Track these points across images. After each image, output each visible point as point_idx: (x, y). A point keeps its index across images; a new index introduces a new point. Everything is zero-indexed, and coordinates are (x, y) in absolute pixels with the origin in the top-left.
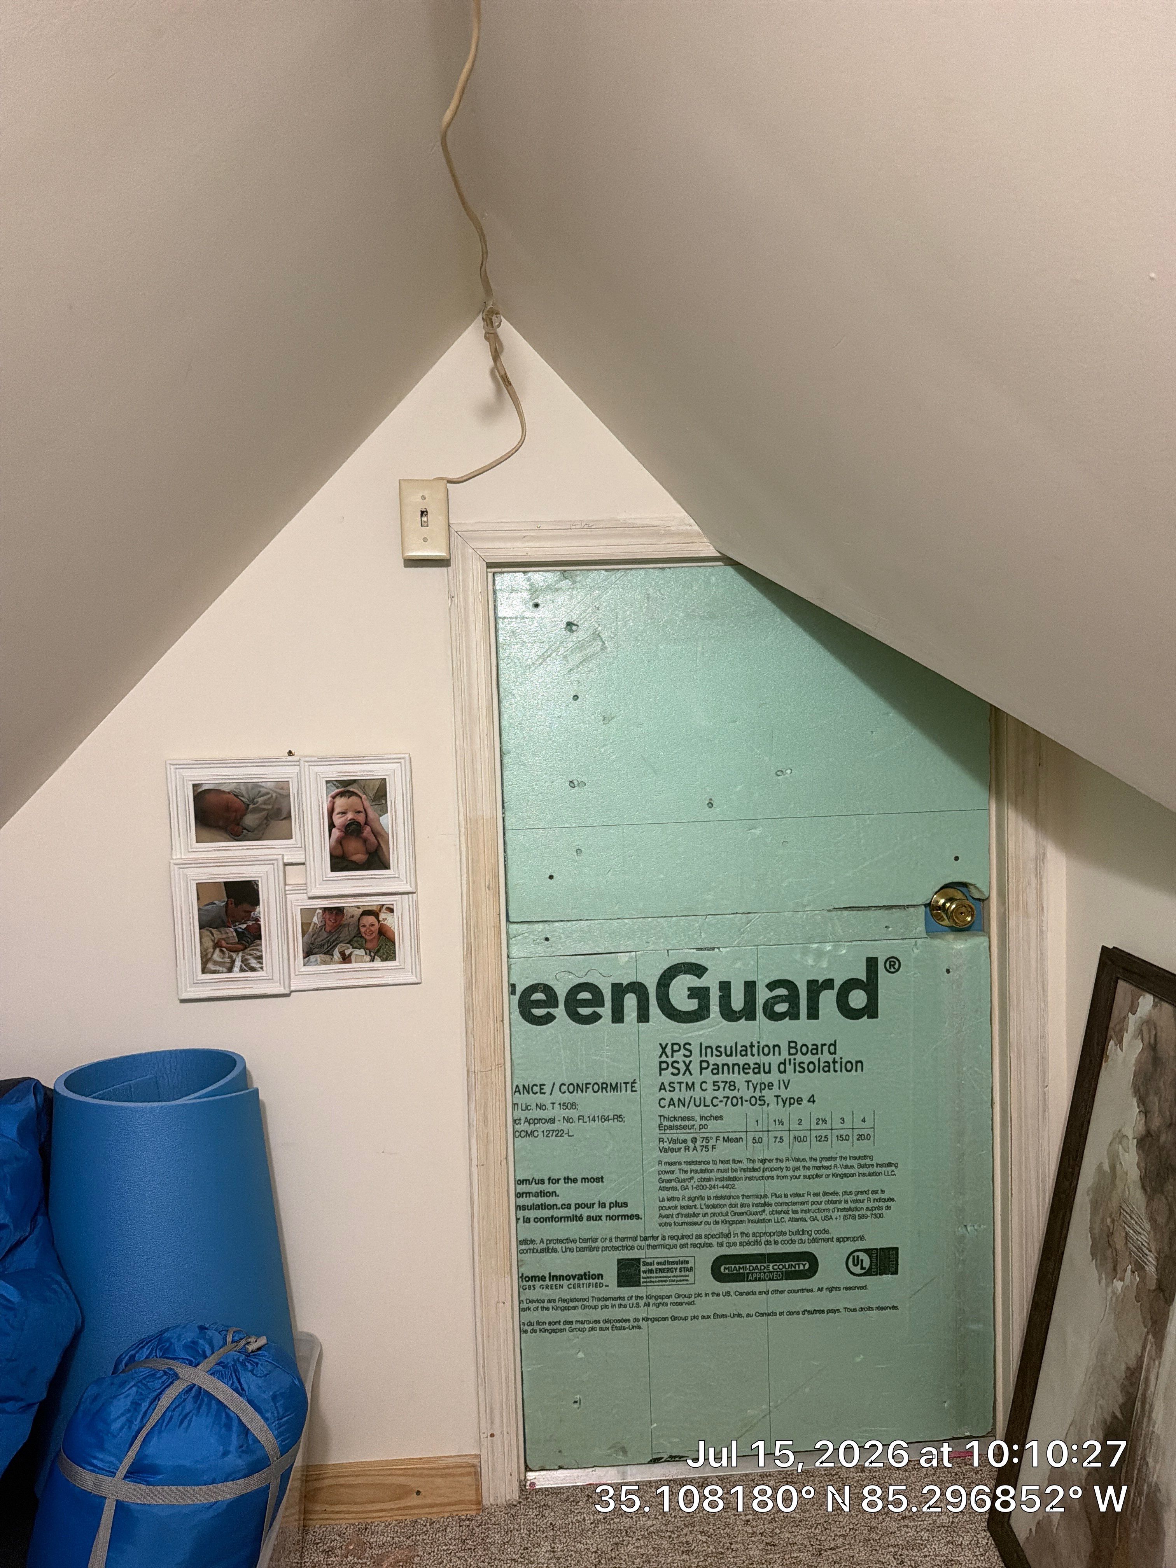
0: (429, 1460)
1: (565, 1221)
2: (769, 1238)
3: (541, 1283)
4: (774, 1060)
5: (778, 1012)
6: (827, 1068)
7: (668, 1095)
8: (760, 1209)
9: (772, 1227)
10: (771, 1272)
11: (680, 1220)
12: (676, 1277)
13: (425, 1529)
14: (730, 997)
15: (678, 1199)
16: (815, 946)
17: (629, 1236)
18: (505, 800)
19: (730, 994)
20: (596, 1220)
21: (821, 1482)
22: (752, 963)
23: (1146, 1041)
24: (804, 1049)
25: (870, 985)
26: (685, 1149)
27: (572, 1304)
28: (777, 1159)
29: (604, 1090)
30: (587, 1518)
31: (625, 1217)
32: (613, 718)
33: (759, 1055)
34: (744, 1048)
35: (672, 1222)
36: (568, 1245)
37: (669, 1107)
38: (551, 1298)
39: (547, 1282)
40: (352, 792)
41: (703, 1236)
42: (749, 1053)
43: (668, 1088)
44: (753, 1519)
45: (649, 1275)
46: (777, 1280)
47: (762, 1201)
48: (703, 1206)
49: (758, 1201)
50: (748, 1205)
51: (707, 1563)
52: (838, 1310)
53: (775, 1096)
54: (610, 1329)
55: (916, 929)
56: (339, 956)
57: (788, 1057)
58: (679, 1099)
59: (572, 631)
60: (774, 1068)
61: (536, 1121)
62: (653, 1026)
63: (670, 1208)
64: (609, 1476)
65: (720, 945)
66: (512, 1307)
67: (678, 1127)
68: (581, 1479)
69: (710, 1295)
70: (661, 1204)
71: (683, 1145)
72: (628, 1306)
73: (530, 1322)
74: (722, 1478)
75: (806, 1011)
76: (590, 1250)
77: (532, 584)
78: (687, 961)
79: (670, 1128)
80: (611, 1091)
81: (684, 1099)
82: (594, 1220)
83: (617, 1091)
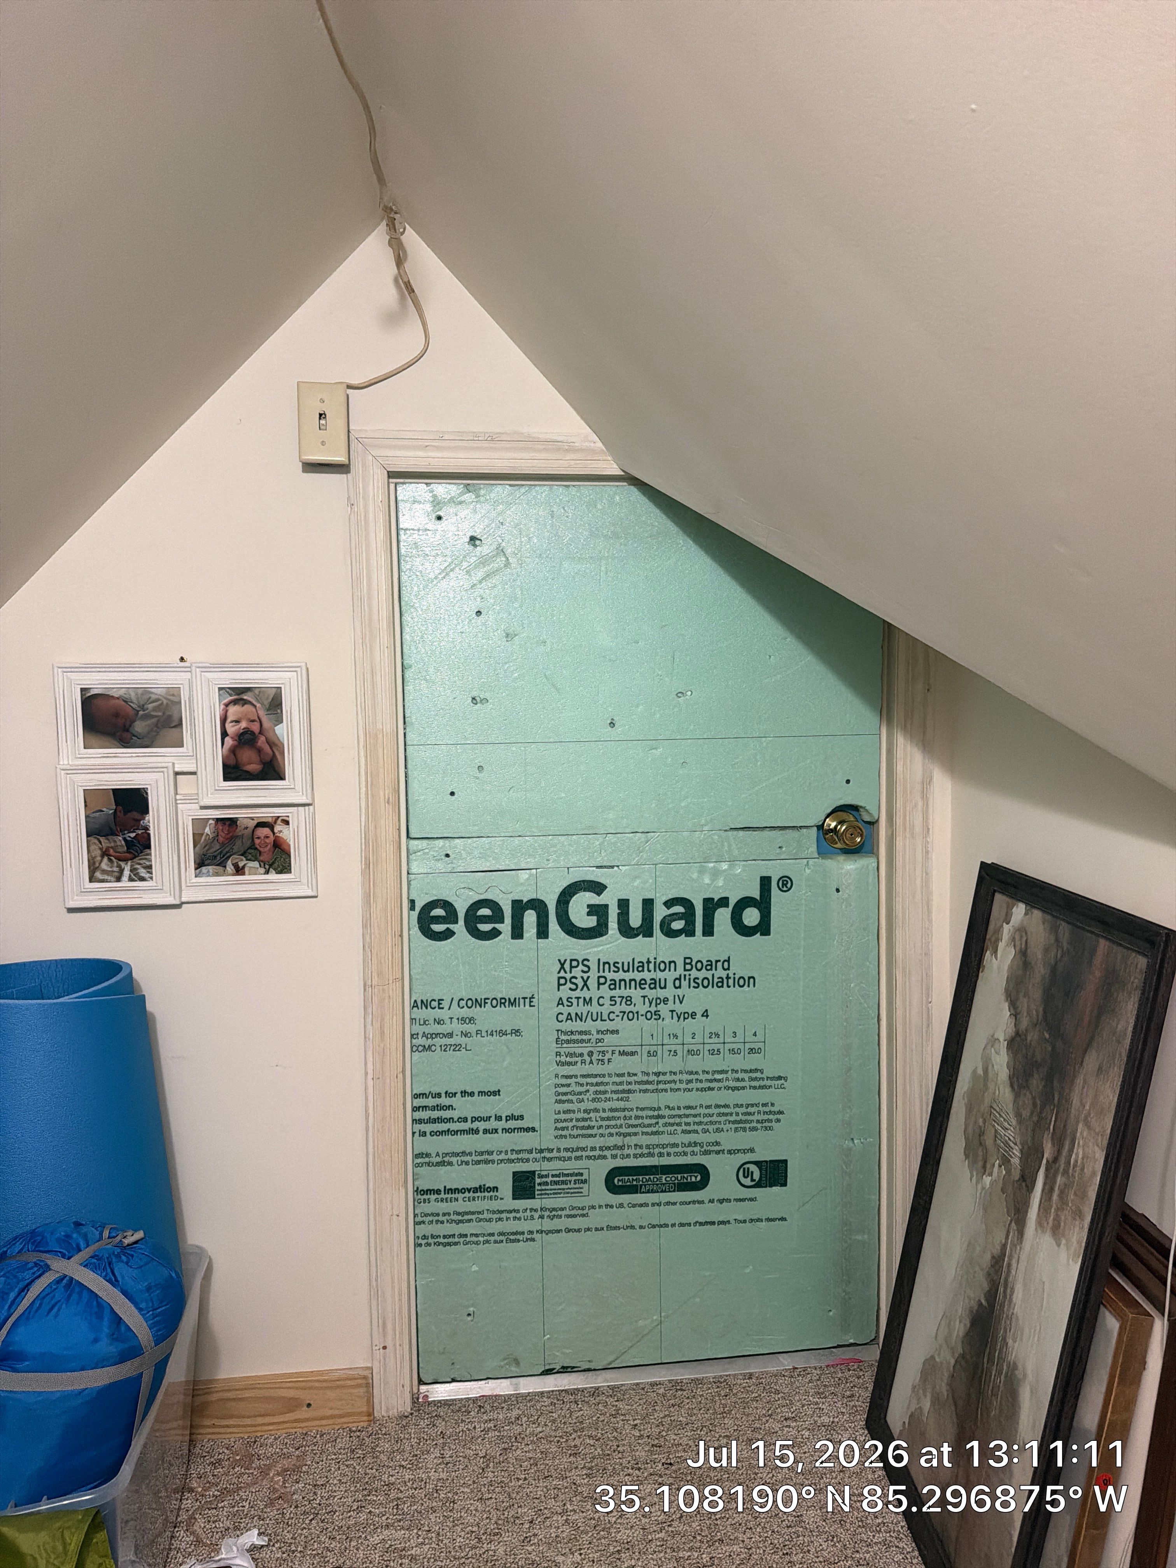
0: (319, 1372)
1: (461, 1134)
2: (661, 1150)
3: (436, 1196)
4: (670, 976)
5: (675, 929)
6: (721, 983)
7: (566, 1010)
9: (665, 1139)
10: (664, 1184)
11: (575, 1132)
12: (570, 1189)
13: (315, 1441)
14: (628, 913)
15: (574, 1112)
16: (712, 865)
17: (525, 1148)
18: (407, 715)
19: (628, 911)
20: (492, 1133)
21: (709, 1389)
22: (651, 881)
23: (1018, 948)
24: (699, 966)
25: (763, 904)
26: (582, 1063)
27: (466, 1217)
28: (671, 1072)
29: (502, 1005)
30: (477, 1427)
31: (520, 1129)
32: (516, 635)
33: (655, 971)
34: (641, 964)
35: (568, 1135)
36: (463, 1158)
37: (566, 1021)
38: (446, 1211)
39: (442, 1195)
41: (598, 1149)
42: (646, 969)
43: (565, 1003)
44: (641, 1424)
45: (544, 1187)
46: (670, 1191)
47: (656, 1113)
48: (599, 1119)
49: (651, 1113)
50: (642, 1117)
51: (593, 1464)
52: (729, 1222)
53: (670, 1011)
54: (504, 1241)
55: (808, 849)
57: (683, 973)
58: (577, 1014)
59: (475, 546)
60: (670, 984)
61: (434, 1036)
62: (551, 942)
63: (565, 1120)
64: (502, 1388)
65: (618, 864)
66: (407, 1219)
67: (575, 1041)
68: (474, 1392)
69: (604, 1207)
70: (557, 1117)
71: (579, 1059)
72: (522, 1220)
73: (424, 1236)
74: (613, 1388)
75: (701, 928)
76: (485, 1163)
77: (435, 496)
78: (587, 879)
79: (568, 1042)
80: (510, 1007)
81: (582, 1014)
82: (490, 1133)
83: (515, 1007)
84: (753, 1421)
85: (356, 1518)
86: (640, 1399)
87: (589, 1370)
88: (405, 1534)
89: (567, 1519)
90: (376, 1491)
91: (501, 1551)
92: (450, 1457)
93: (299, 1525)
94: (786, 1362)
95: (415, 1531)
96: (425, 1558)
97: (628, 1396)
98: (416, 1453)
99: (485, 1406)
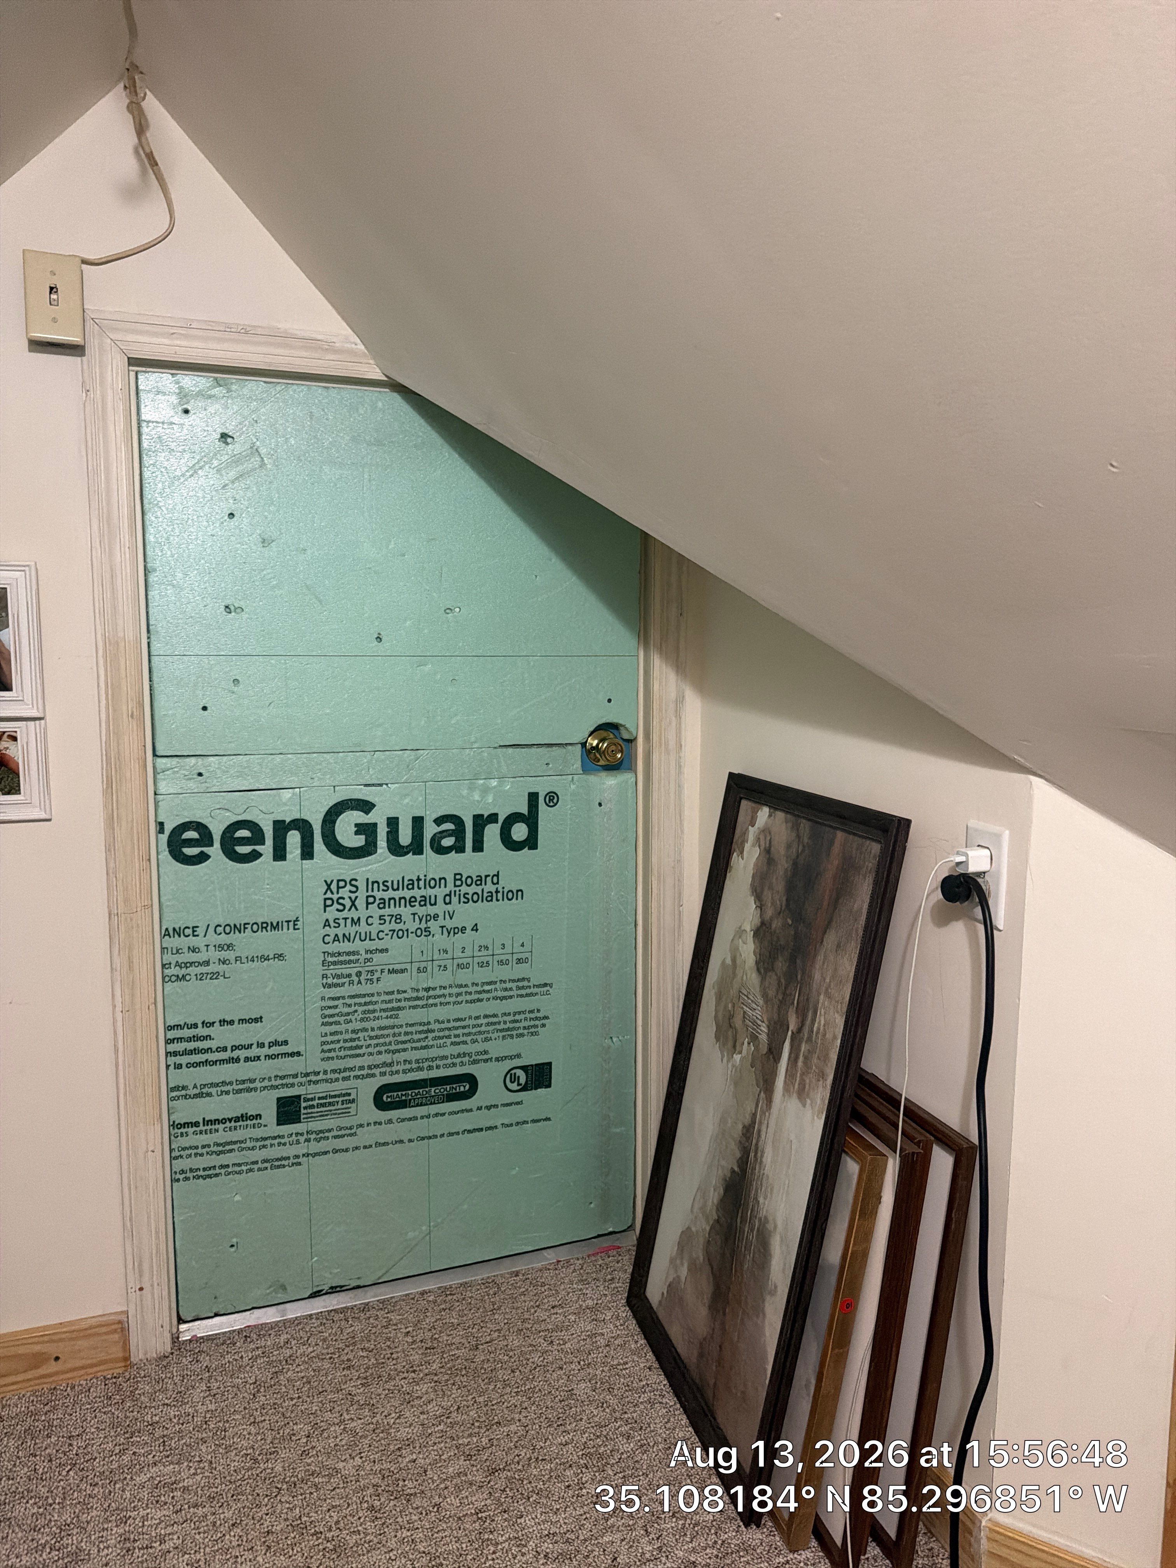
0: (69, 1323)
1: (221, 1064)
2: (431, 1064)
3: (195, 1129)
4: (440, 892)
5: (445, 846)
6: (490, 897)
7: (332, 932)
8: (423, 1036)
9: (434, 1053)
10: (433, 1096)
11: (342, 1053)
12: (338, 1109)
13: (65, 1394)
15: (341, 1033)
16: (482, 782)
17: (290, 1073)
18: (153, 624)
19: (398, 829)
20: (254, 1061)
21: (478, 1290)
22: (420, 799)
24: (469, 881)
25: (531, 819)
26: (350, 984)
27: (228, 1148)
28: (440, 987)
29: (264, 930)
30: (244, 1356)
31: (284, 1054)
32: (273, 541)
33: (425, 888)
34: (411, 882)
35: (335, 1056)
36: (223, 1089)
37: (333, 943)
38: (205, 1143)
39: (201, 1128)
41: (366, 1068)
42: (416, 886)
43: (332, 924)
44: (413, 1330)
45: (310, 1111)
46: (439, 1103)
47: (425, 1028)
48: (368, 1039)
49: (421, 1028)
50: (412, 1033)
51: (368, 1374)
52: (496, 1127)
53: (440, 927)
54: (269, 1168)
55: (573, 766)
57: (453, 889)
58: (344, 935)
59: (227, 444)
60: (440, 900)
61: (188, 965)
62: (317, 862)
63: (332, 1042)
64: (269, 1316)
65: (387, 782)
66: (163, 1154)
67: (342, 963)
68: (237, 1323)
69: (372, 1125)
70: (324, 1039)
71: (347, 980)
72: (288, 1144)
73: (182, 1170)
74: (383, 1302)
75: (471, 844)
76: (247, 1091)
77: (181, 388)
78: (355, 797)
79: (334, 963)
80: (271, 931)
81: (350, 934)
82: (251, 1061)
83: (278, 930)
84: (522, 1313)
85: (118, 1461)
86: (410, 1308)
87: (358, 1287)
88: (174, 1468)
89: (345, 1428)
90: (139, 1432)
91: (279, 1468)
92: (218, 1388)
93: (56, 1477)
94: (551, 1256)
95: (186, 1464)
97: (398, 1307)
98: (180, 1390)
99: (252, 1335)
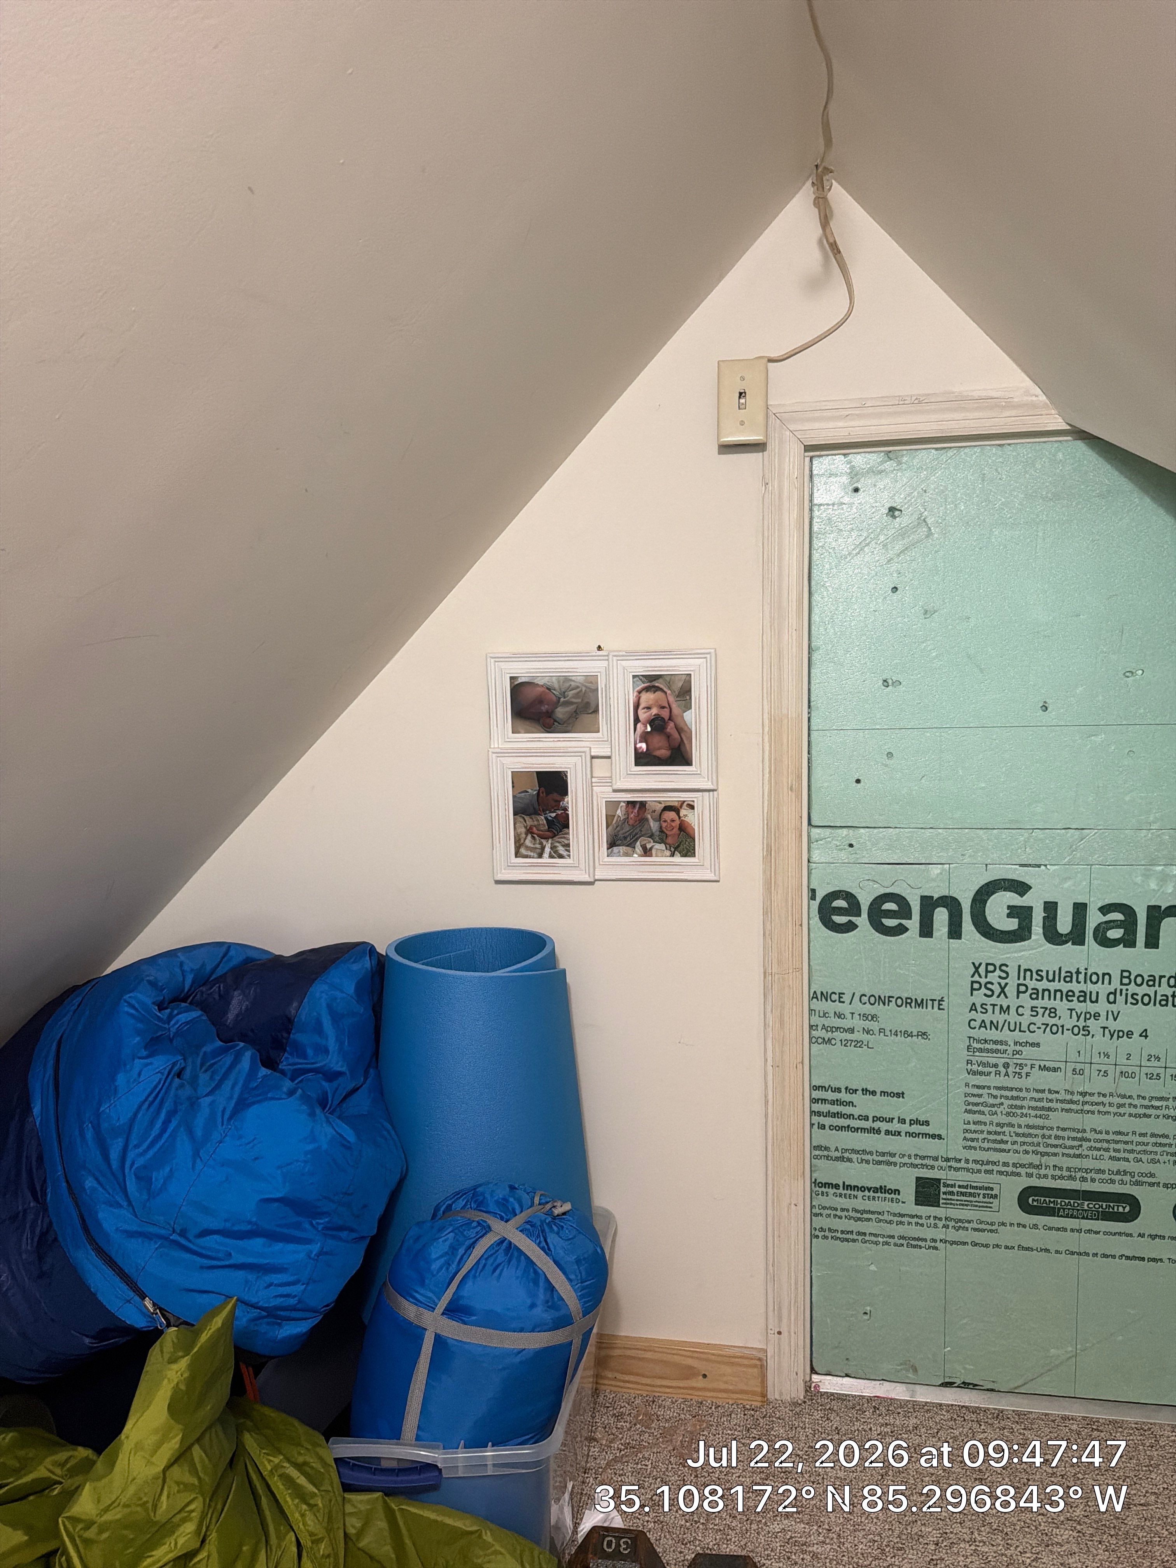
0: (715, 1346)
1: (862, 1132)
2: (1084, 1175)
3: (835, 1190)
4: (1103, 989)
5: (1112, 938)
6: (1164, 1001)
7: (980, 1017)
8: (1076, 1143)
9: (1089, 1164)
10: (1086, 1210)
11: (986, 1145)
12: (979, 1202)
13: (710, 1411)
14: (1055, 918)
15: (985, 1124)
16: (1160, 868)
17: (929, 1155)
18: (812, 699)
19: (1056, 915)
20: (895, 1135)
21: (1131, 1435)
22: (1084, 884)
24: (1139, 980)
26: (996, 1074)
27: (865, 1216)
28: (1099, 1093)
29: (908, 1005)
30: (873, 1428)
31: (926, 1135)
32: (935, 612)
33: (1085, 982)
34: (1069, 974)
35: (978, 1147)
36: (864, 1157)
37: (979, 1029)
38: (844, 1207)
39: (841, 1191)
40: (658, 687)
41: (1011, 1165)
42: (1074, 979)
43: (979, 1009)
45: (949, 1197)
46: (1092, 1219)
47: (1080, 1135)
48: (1014, 1135)
49: (1074, 1135)
50: (1063, 1138)
52: (1161, 1260)
53: (1101, 1027)
54: (905, 1245)
56: (641, 849)
57: (1119, 987)
58: (992, 1022)
60: (1102, 998)
61: (834, 1030)
62: (965, 943)
63: (975, 1132)
64: (898, 1392)
65: (1047, 863)
66: (804, 1210)
67: (988, 1051)
68: (867, 1391)
69: (1016, 1225)
70: (966, 1127)
71: (993, 1070)
72: (925, 1226)
73: (821, 1228)
74: (1018, 1414)
75: (1144, 939)
76: (887, 1164)
77: (853, 467)
78: (1010, 877)
79: (981, 1050)
80: (915, 1007)
81: (998, 1022)
82: (892, 1135)
83: (923, 1008)
86: (1050, 1432)
87: (992, 1390)
88: (805, 1528)
90: (774, 1477)
96: (826, 1558)
97: (1037, 1426)
99: (881, 1408)
